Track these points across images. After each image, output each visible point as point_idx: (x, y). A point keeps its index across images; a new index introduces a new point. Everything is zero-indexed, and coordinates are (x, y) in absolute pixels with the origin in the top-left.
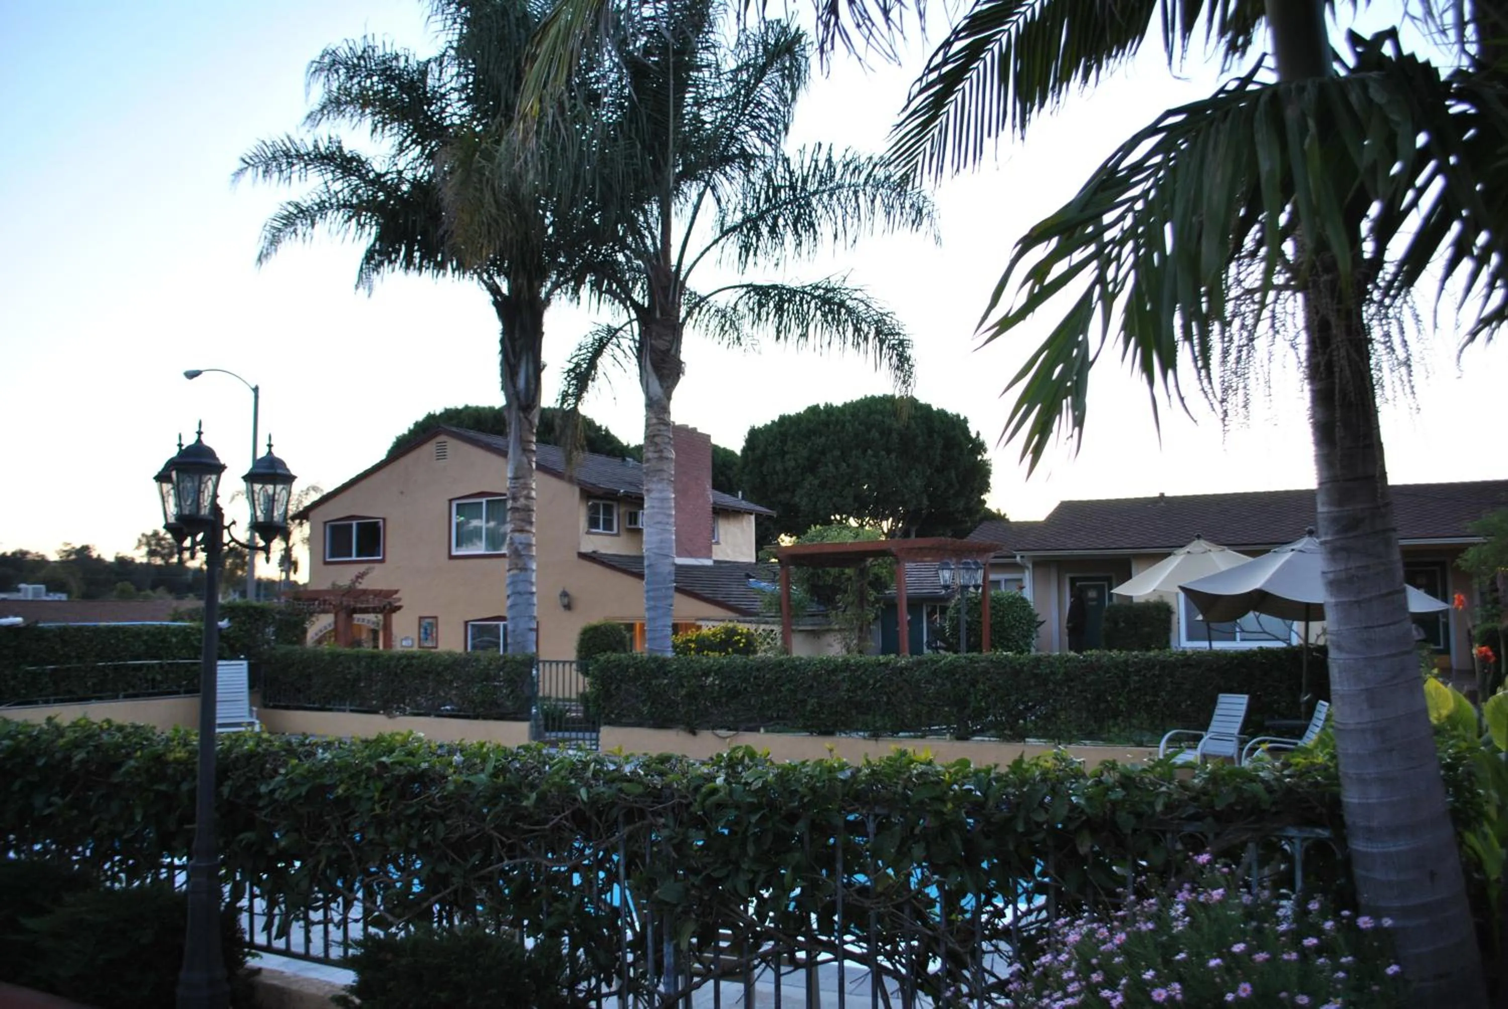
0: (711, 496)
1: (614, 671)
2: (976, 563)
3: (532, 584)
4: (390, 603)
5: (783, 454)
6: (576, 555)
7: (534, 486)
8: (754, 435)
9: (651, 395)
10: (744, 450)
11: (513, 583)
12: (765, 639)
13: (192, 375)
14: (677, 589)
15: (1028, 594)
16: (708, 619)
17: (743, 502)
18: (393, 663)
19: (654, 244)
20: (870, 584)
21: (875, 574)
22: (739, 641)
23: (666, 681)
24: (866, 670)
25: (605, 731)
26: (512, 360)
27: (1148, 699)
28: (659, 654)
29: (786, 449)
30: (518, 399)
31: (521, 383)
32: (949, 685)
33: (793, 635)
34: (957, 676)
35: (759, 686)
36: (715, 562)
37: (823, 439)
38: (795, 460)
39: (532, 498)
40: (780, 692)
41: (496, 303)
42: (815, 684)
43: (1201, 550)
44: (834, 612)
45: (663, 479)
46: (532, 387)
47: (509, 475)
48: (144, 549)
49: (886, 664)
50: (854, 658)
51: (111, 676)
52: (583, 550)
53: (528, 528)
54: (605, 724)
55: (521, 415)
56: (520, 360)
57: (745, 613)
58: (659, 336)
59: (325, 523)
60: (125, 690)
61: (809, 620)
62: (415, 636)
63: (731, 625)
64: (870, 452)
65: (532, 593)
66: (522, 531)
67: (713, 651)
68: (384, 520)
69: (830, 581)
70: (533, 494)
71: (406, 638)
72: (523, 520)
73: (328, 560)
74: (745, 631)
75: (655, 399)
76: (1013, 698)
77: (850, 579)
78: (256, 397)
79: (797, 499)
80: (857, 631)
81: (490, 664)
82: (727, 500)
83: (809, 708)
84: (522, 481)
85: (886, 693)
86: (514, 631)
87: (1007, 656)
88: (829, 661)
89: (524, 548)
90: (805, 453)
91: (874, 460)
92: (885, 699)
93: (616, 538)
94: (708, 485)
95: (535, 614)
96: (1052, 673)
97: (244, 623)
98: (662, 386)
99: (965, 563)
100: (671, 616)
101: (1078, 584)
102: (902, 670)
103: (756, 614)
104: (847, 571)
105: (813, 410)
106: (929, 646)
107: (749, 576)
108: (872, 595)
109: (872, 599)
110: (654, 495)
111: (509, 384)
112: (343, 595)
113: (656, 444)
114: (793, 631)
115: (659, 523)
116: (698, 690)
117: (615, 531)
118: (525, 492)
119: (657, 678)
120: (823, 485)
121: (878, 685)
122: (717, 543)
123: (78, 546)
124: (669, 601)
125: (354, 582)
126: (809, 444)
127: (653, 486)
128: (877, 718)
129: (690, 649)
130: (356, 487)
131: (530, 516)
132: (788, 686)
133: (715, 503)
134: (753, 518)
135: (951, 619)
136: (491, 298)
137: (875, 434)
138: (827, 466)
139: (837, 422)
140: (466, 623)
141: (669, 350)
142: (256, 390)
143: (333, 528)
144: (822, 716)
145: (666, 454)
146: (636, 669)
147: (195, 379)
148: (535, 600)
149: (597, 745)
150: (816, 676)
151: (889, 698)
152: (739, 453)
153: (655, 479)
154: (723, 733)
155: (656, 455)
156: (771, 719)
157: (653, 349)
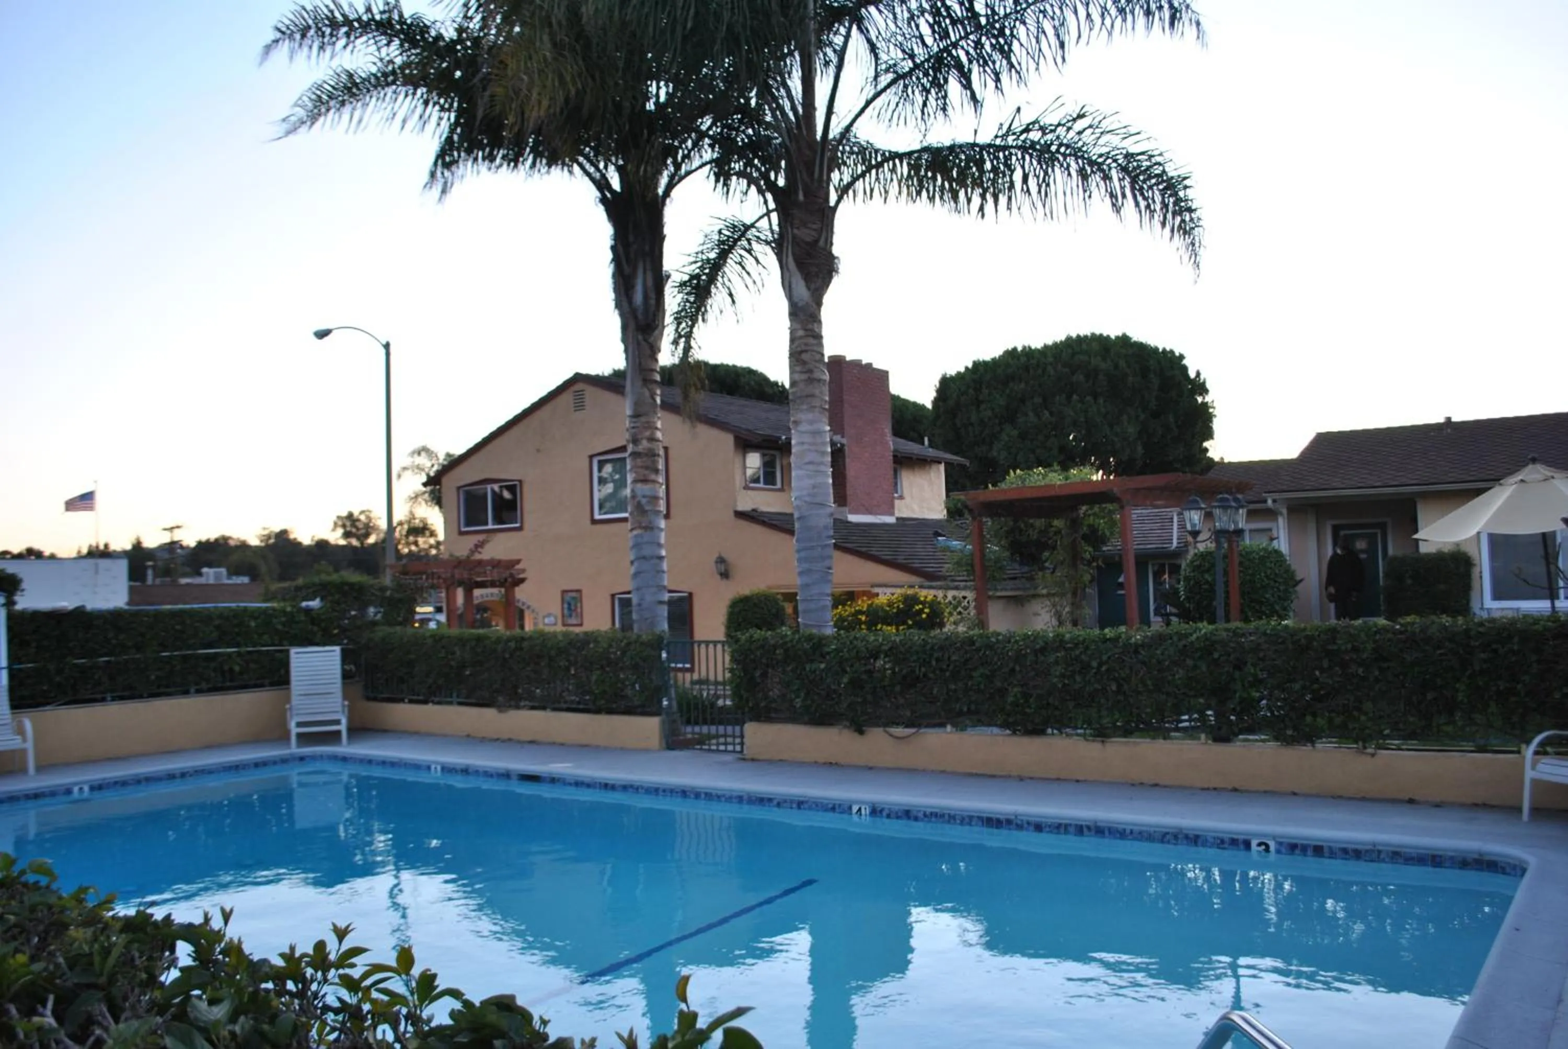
0: (891, 442)
1: (758, 653)
2: (1236, 500)
3: (660, 545)
4: (512, 575)
5: (978, 403)
6: (732, 514)
7: (659, 425)
8: (946, 384)
9: (796, 300)
10: (936, 402)
11: (637, 546)
12: (955, 608)
13: (322, 334)
14: (837, 547)
15: (1283, 545)
16: (886, 586)
17: (930, 450)
18: (500, 648)
19: (794, 108)
20: (1085, 537)
21: (1090, 526)
22: (921, 611)
23: (823, 666)
24: (1087, 648)
25: (750, 728)
26: (627, 270)
27: (1502, 685)
28: (814, 631)
29: (981, 398)
30: (636, 317)
31: (638, 298)
32: (1204, 668)
33: (990, 603)
34: (1216, 655)
35: (942, 670)
36: (898, 519)
37: (1022, 386)
38: (993, 409)
39: (658, 440)
40: (971, 677)
41: (604, 200)
42: (1018, 668)
43: (1539, 477)
44: (1040, 574)
45: (815, 407)
46: (653, 302)
47: (629, 412)
48: (340, 531)
49: (1115, 640)
50: (1068, 631)
51: (178, 667)
52: (740, 508)
53: (653, 477)
54: (751, 720)
55: (640, 337)
56: (635, 269)
57: (930, 577)
58: (804, 224)
59: (459, 488)
60: (197, 684)
61: (1011, 584)
62: (558, 613)
63: (910, 592)
64: (1075, 397)
65: (661, 558)
66: (645, 481)
67: (889, 624)
68: (520, 481)
69: (1034, 535)
70: (659, 435)
71: (549, 615)
72: (647, 468)
73: (463, 529)
74: (930, 598)
75: (800, 304)
76: (1297, 686)
77: (1058, 532)
78: (388, 355)
79: (995, 454)
80: (1069, 596)
81: (610, 646)
82: (912, 447)
83: (1010, 699)
84: (643, 419)
85: (1115, 679)
86: (639, 605)
87: (1286, 626)
88: (1036, 636)
89: (649, 502)
90: (1002, 402)
91: (1079, 405)
92: (1114, 688)
93: (778, 494)
94: (888, 431)
95: (666, 583)
96: (1355, 649)
97: (338, 603)
98: (809, 288)
99: (1222, 500)
100: (830, 581)
101: (1342, 533)
102: (1137, 648)
103: (944, 578)
104: (1056, 523)
105: (1012, 354)
106: (1157, 613)
107: (937, 534)
108: (1088, 551)
109: (1087, 556)
110: (804, 427)
111: (624, 299)
112: (455, 567)
113: (804, 363)
114: (990, 597)
115: (810, 463)
116: (864, 677)
117: (779, 485)
118: (647, 434)
119: (812, 661)
120: (1023, 436)
121: (1104, 668)
122: (901, 497)
123: (277, 529)
124: (827, 563)
125: (472, 552)
126: (1008, 391)
127: (802, 416)
128: (1104, 713)
129: (860, 622)
130: (490, 447)
131: (655, 463)
132: (981, 670)
133: (895, 451)
134: (942, 467)
135: (1187, 579)
136: (598, 194)
137: (1079, 377)
138: (1026, 415)
139: (1038, 365)
140: (613, 596)
141: (817, 241)
142: (387, 346)
143: (468, 494)
144: (1028, 710)
145: (817, 375)
146: (786, 651)
147: (326, 339)
148: (665, 566)
149: (742, 744)
150: (1019, 657)
151: (1120, 686)
152: (929, 406)
153: (805, 407)
154: (899, 731)
155: (804, 376)
156: (960, 713)
157: (796, 241)
